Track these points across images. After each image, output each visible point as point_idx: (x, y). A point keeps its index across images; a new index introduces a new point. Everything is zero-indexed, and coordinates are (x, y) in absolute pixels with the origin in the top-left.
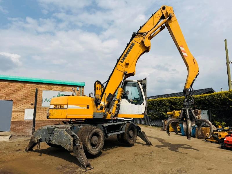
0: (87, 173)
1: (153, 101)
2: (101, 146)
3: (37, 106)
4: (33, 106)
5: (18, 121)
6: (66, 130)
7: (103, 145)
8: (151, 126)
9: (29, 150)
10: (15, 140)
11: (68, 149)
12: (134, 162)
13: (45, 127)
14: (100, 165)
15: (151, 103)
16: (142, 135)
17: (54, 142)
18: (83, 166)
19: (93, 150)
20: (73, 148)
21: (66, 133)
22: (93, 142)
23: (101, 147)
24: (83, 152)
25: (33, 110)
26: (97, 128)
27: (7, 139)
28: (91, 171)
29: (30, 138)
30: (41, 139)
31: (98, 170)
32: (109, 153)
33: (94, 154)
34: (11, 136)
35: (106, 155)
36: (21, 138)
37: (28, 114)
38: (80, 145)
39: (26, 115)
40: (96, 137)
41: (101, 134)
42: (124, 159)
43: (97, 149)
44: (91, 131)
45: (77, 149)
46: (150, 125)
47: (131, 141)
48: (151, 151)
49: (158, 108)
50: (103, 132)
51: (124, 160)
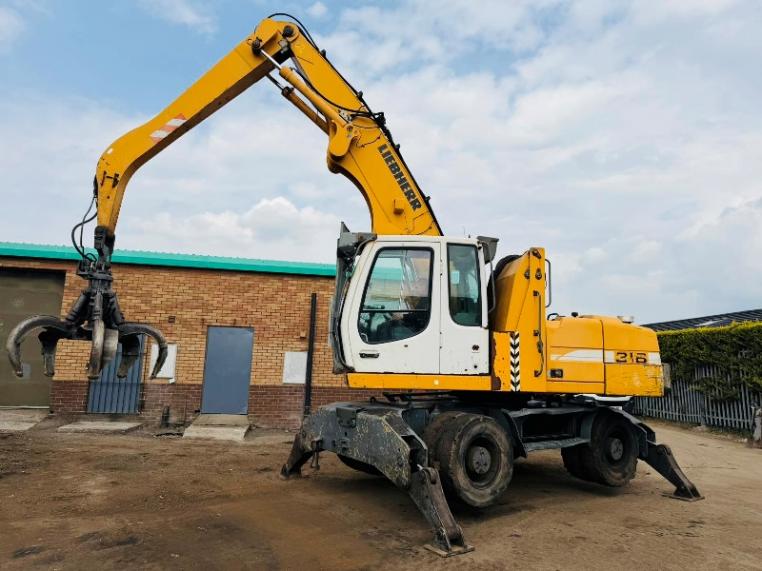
0: (451, 561)
1: (712, 334)
2: (500, 480)
3: (317, 345)
4: (305, 345)
5: (266, 387)
6: (390, 421)
7: (509, 479)
8: (703, 427)
9: (291, 471)
10: (259, 440)
11: (394, 480)
12: (621, 550)
13: (332, 407)
14: (498, 545)
15: (707, 343)
16: (661, 459)
17: (355, 454)
18: (441, 538)
19: (472, 489)
20: (411, 477)
21: (388, 429)
22: (475, 466)
23: (501, 485)
24: (438, 493)
25: (304, 356)
26: (484, 420)
27: (237, 435)
28: (464, 558)
29: (292, 438)
30: (321, 441)
31: (487, 558)
32: (531, 508)
33: (477, 505)
34: (250, 429)
35: (519, 514)
36: (274, 437)
37: (293, 369)
38: (430, 469)
39: (286, 370)
40: (484, 450)
41: (502, 440)
42: (582, 534)
43: (489, 491)
44: (468, 428)
45: (423, 482)
46: (699, 425)
47: (613, 473)
48: (692, 519)
49: (733, 359)
50: (508, 436)
51: (584, 539)
